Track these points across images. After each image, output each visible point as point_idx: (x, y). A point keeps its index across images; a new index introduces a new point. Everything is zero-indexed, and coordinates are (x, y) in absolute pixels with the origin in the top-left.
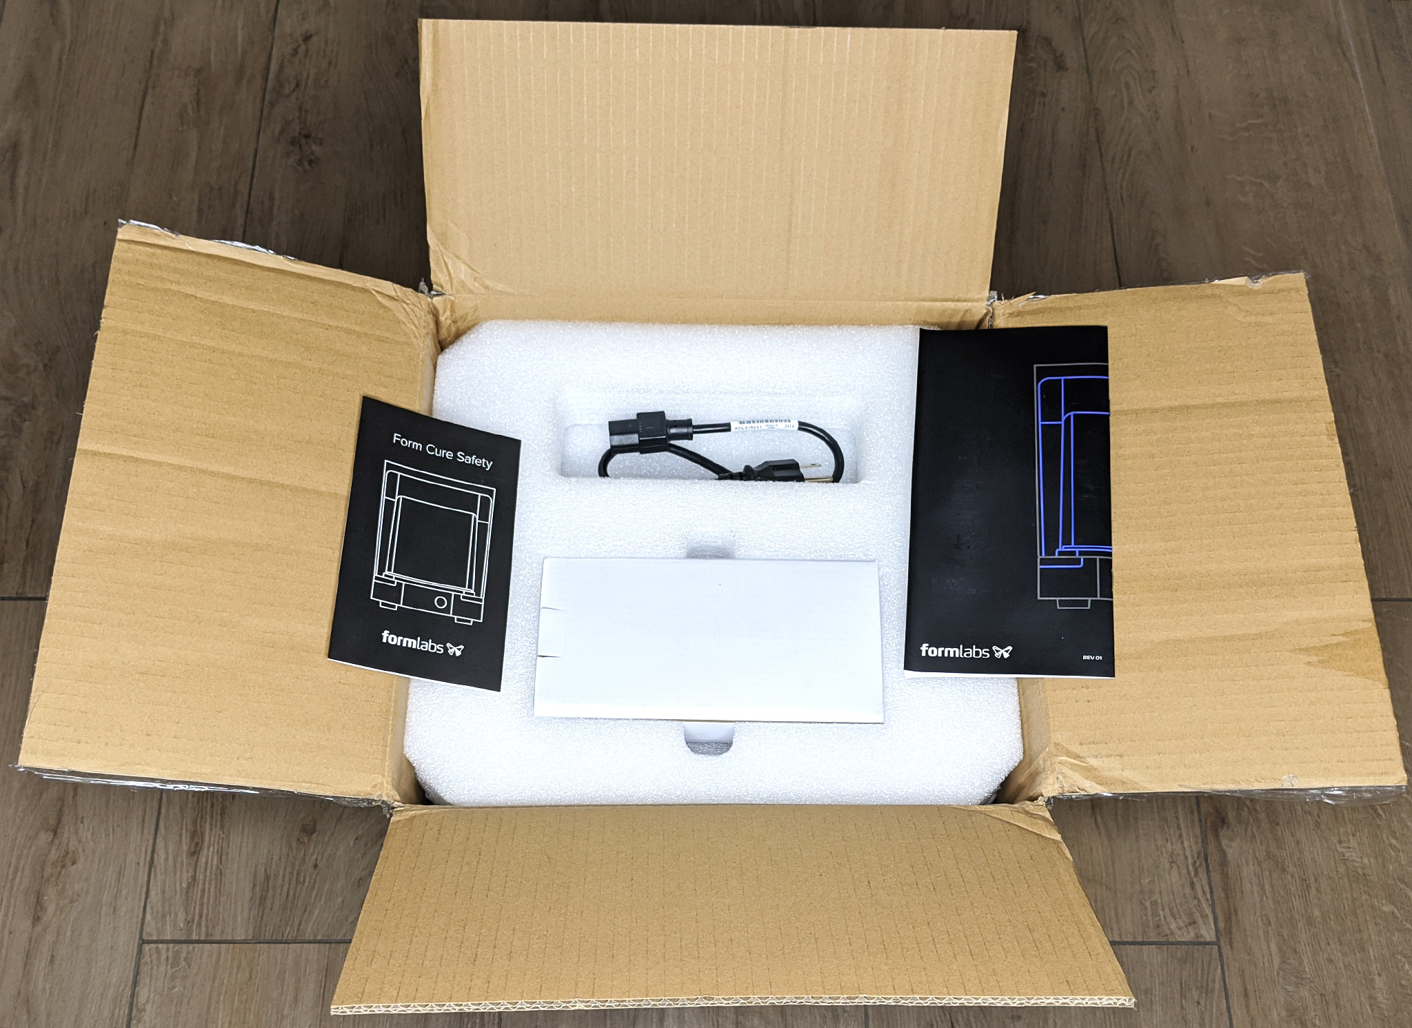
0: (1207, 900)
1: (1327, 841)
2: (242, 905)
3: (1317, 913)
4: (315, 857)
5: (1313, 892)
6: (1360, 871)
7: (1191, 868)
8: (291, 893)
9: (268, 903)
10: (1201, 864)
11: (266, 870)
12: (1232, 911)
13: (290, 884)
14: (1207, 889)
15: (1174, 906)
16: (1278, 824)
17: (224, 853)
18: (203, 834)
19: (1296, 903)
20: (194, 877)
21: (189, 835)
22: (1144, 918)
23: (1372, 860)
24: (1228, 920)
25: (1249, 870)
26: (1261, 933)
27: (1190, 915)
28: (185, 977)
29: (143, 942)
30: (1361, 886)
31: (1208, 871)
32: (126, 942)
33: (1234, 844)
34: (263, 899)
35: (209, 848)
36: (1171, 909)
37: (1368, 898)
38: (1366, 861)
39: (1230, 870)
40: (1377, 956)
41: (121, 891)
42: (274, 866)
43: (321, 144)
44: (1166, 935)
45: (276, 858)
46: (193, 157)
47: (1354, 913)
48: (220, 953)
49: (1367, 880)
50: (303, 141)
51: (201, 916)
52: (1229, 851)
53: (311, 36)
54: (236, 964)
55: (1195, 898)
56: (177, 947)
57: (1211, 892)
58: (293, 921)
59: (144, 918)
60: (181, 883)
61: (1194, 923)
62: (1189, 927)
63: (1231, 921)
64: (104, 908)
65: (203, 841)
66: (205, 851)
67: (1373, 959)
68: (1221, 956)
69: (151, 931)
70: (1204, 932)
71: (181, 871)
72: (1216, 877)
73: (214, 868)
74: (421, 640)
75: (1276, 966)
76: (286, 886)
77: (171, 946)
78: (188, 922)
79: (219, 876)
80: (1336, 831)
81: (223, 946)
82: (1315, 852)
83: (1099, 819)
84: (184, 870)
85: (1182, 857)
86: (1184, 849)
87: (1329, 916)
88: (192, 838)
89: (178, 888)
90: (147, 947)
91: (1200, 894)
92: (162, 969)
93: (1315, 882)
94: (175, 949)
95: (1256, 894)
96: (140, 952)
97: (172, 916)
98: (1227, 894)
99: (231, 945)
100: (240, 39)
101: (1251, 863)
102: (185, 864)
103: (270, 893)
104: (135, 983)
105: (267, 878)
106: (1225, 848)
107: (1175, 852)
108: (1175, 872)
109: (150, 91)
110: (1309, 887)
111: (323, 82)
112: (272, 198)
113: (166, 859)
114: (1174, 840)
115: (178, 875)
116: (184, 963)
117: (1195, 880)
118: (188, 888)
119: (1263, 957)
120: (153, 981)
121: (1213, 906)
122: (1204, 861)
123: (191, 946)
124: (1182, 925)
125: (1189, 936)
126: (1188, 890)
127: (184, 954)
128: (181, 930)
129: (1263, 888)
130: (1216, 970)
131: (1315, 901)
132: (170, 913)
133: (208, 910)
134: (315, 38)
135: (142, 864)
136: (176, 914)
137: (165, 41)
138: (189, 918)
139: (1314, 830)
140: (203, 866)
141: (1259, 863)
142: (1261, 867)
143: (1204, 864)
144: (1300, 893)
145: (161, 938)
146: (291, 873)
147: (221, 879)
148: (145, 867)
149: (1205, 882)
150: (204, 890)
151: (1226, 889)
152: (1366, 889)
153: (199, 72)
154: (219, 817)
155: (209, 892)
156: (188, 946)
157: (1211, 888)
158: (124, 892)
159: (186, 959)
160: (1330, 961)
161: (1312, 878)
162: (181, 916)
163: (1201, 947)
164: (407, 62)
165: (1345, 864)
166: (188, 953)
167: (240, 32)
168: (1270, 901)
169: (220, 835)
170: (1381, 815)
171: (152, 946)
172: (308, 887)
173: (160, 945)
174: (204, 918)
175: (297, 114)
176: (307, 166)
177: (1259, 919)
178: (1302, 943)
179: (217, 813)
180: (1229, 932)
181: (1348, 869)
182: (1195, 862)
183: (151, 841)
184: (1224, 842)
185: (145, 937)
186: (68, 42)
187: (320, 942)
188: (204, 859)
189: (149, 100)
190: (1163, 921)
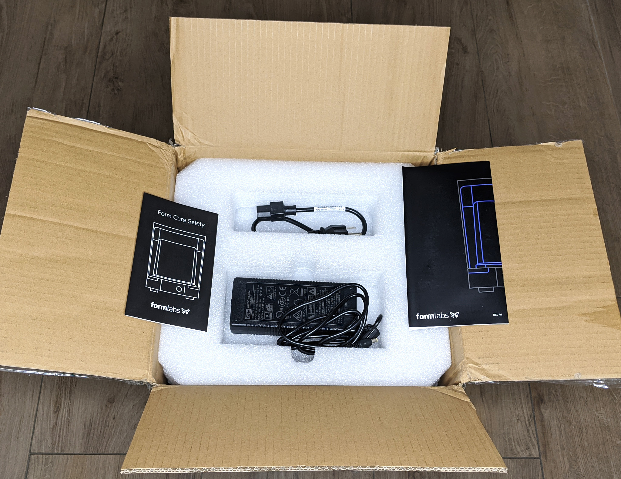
0: (535, 438)
1: (590, 410)
2: (79, 436)
3: (586, 444)
4: (114, 414)
5: (584, 434)
6: (606, 424)
7: (527, 422)
8: (102, 431)
9: (91, 435)
10: (532, 421)
11: (90, 420)
12: (546, 443)
13: (102, 427)
14: (535, 433)
15: (519, 441)
16: (568, 402)
17: (71, 411)
18: (61, 403)
19: (577, 440)
20: (56, 423)
21: (54, 403)
22: (505, 446)
23: (612, 419)
24: (544, 447)
25: (554, 423)
26: (560, 453)
27: (527, 444)
28: (51, 471)
29: (31, 454)
30: (607, 431)
31: (535, 423)
32: (23, 454)
33: (548, 411)
34: (89, 434)
35: (63, 409)
36: (518, 442)
37: (610, 437)
38: (609, 420)
39: (545, 423)
40: (614, 464)
41: (21, 429)
42: (94, 418)
43: (123, 82)
44: (516, 454)
45: (95, 414)
46: (63, 87)
47: (604, 444)
48: (67, 460)
49: (609, 429)
50: (114, 80)
51: (59, 441)
52: (545, 415)
53: (119, 32)
54: (75, 465)
55: (529, 436)
56: (47, 456)
57: (537, 434)
58: (103, 444)
59: (31, 442)
60: (50, 426)
61: (529, 448)
62: (526, 450)
63: (546, 448)
64: (13, 437)
65: (61, 405)
66: (62, 410)
67: (612, 466)
68: (541, 464)
69: (35, 449)
70: (533, 453)
71: (50, 420)
72: (539, 426)
73: (66, 418)
74: (169, 307)
75: (567, 470)
76: (100, 428)
77: (44, 456)
78: (53, 445)
79: (68, 423)
80: (595, 406)
81: (69, 456)
82: (585, 415)
83: (484, 399)
84: (52, 419)
85: (523, 417)
86: (524, 413)
87: (592, 446)
88: (56, 404)
89: (48, 428)
90: (33, 456)
91: (531, 435)
92: (40, 467)
93: (586, 429)
94: (47, 457)
95: (558, 435)
96: (30, 458)
97: (45, 441)
98: (544, 435)
99: (73, 456)
100: (86, 33)
101: (555, 420)
102: (52, 417)
103: (92, 430)
104: (27, 473)
105: (91, 424)
106: (543, 413)
107: (520, 415)
108: (519, 423)
109: (43, 56)
110: (582, 432)
111: (124, 53)
112: (99, 106)
113: (43, 414)
114: (519, 409)
115: (48, 422)
116: (50, 464)
117: (529, 428)
118: (54, 427)
119: (561, 465)
120: (35, 473)
121: (537, 440)
122: (533, 419)
123: (54, 456)
124: (523, 449)
125: (526, 454)
126: (526, 433)
127: (50, 460)
128: (49, 448)
129: (561, 433)
130: (539, 471)
131: (586, 438)
132: (44, 440)
133: (62, 438)
134: (121, 33)
135: (31, 416)
136: (47, 441)
137: (51, 33)
138: (53, 442)
139: (585, 405)
140: (60, 418)
141: (559, 420)
142: (560, 422)
143: (533, 421)
144: (578, 435)
145: (40, 452)
146: (103, 421)
147: (69, 424)
148: (32, 417)
149: (534, 429)
150: (60, 429)
151: (544, 433)
152: (609, 433)
153: (66, 48)
154: (68, 395)
155: (63, 430)
156: (52, 456)
157: (536, 432)
158: (23, 430)
159: (51, 462)
160: (593, 467)
161: (584, 427)
162: (50, 441)
163: (532, 460)
164: (163, 45)
165: (599, 421)
166: (52, 459)
167: (86, 30)
168: (564, 438)
169: (69, 403)
170: (616, 398)
171: (36, 456)
172: (110, 428)
173: (39, 455)
174: (60, 443)
175: (112, 67)
176: (116, 92)
177: (559, 447)
178: (580, 459)
179: (68, 393)
180: (545, 452)
181: (600, 423)
182: (529, 420)
183: (36, 406)
184: (543, 410)
185: (32, 451)
186: (5, 33)
187: (116, 454)
188: (61, 415)
189: (43, 60)
190: (514, 447)
